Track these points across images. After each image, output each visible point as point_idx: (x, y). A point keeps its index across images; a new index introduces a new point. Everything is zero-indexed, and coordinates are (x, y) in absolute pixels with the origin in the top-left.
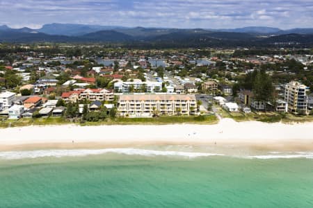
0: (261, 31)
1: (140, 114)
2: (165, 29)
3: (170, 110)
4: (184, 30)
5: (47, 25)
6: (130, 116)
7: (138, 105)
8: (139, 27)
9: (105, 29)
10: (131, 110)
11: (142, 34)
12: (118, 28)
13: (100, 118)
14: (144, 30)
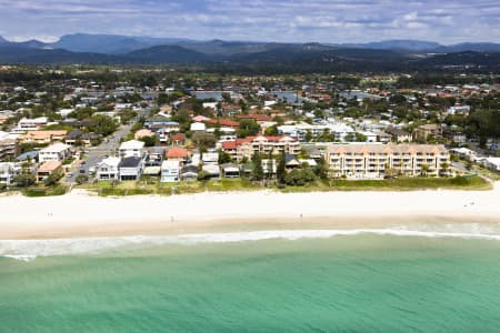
0: (410, 47)
1: (361, 174)
2: (259, 44)
3: (408, 168)
4: (288, 45)
5: (68, 36)
6: (349, 178)
7: (358, 160)
8: (217, 41)
9: (163, 43)
10: (347, 168)
11: (223, 51)
12: (183, 42)
13: (307, 181)
14: (225, 44)
